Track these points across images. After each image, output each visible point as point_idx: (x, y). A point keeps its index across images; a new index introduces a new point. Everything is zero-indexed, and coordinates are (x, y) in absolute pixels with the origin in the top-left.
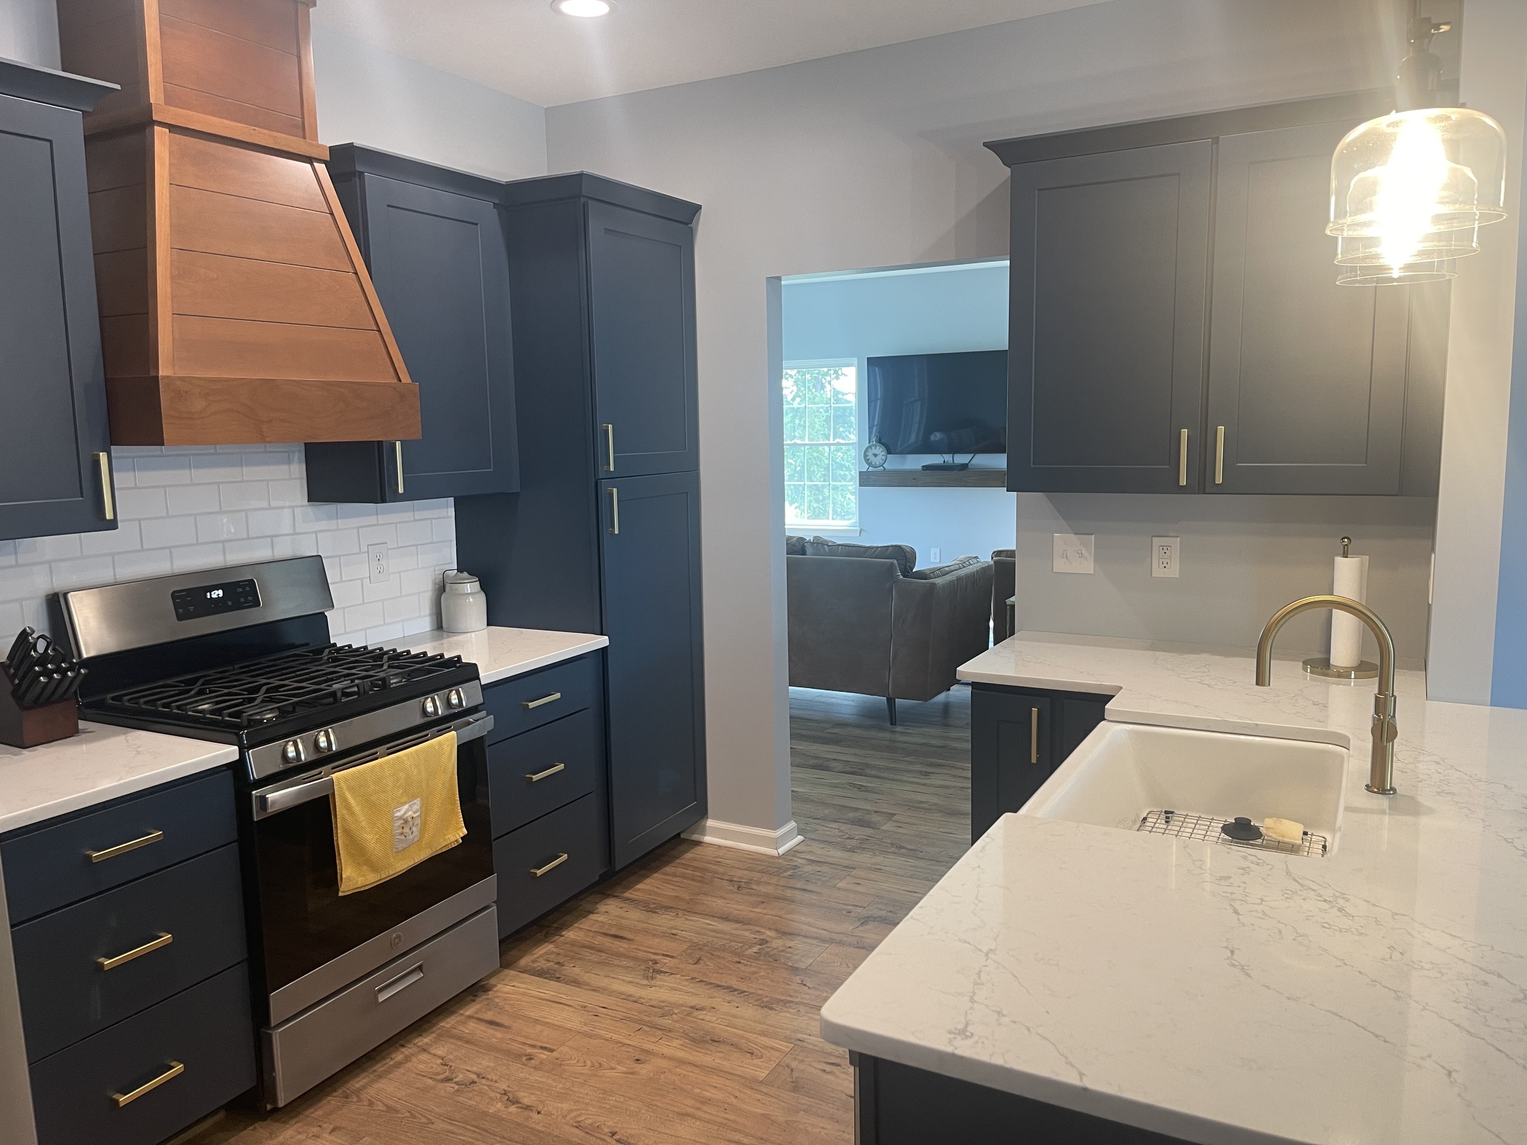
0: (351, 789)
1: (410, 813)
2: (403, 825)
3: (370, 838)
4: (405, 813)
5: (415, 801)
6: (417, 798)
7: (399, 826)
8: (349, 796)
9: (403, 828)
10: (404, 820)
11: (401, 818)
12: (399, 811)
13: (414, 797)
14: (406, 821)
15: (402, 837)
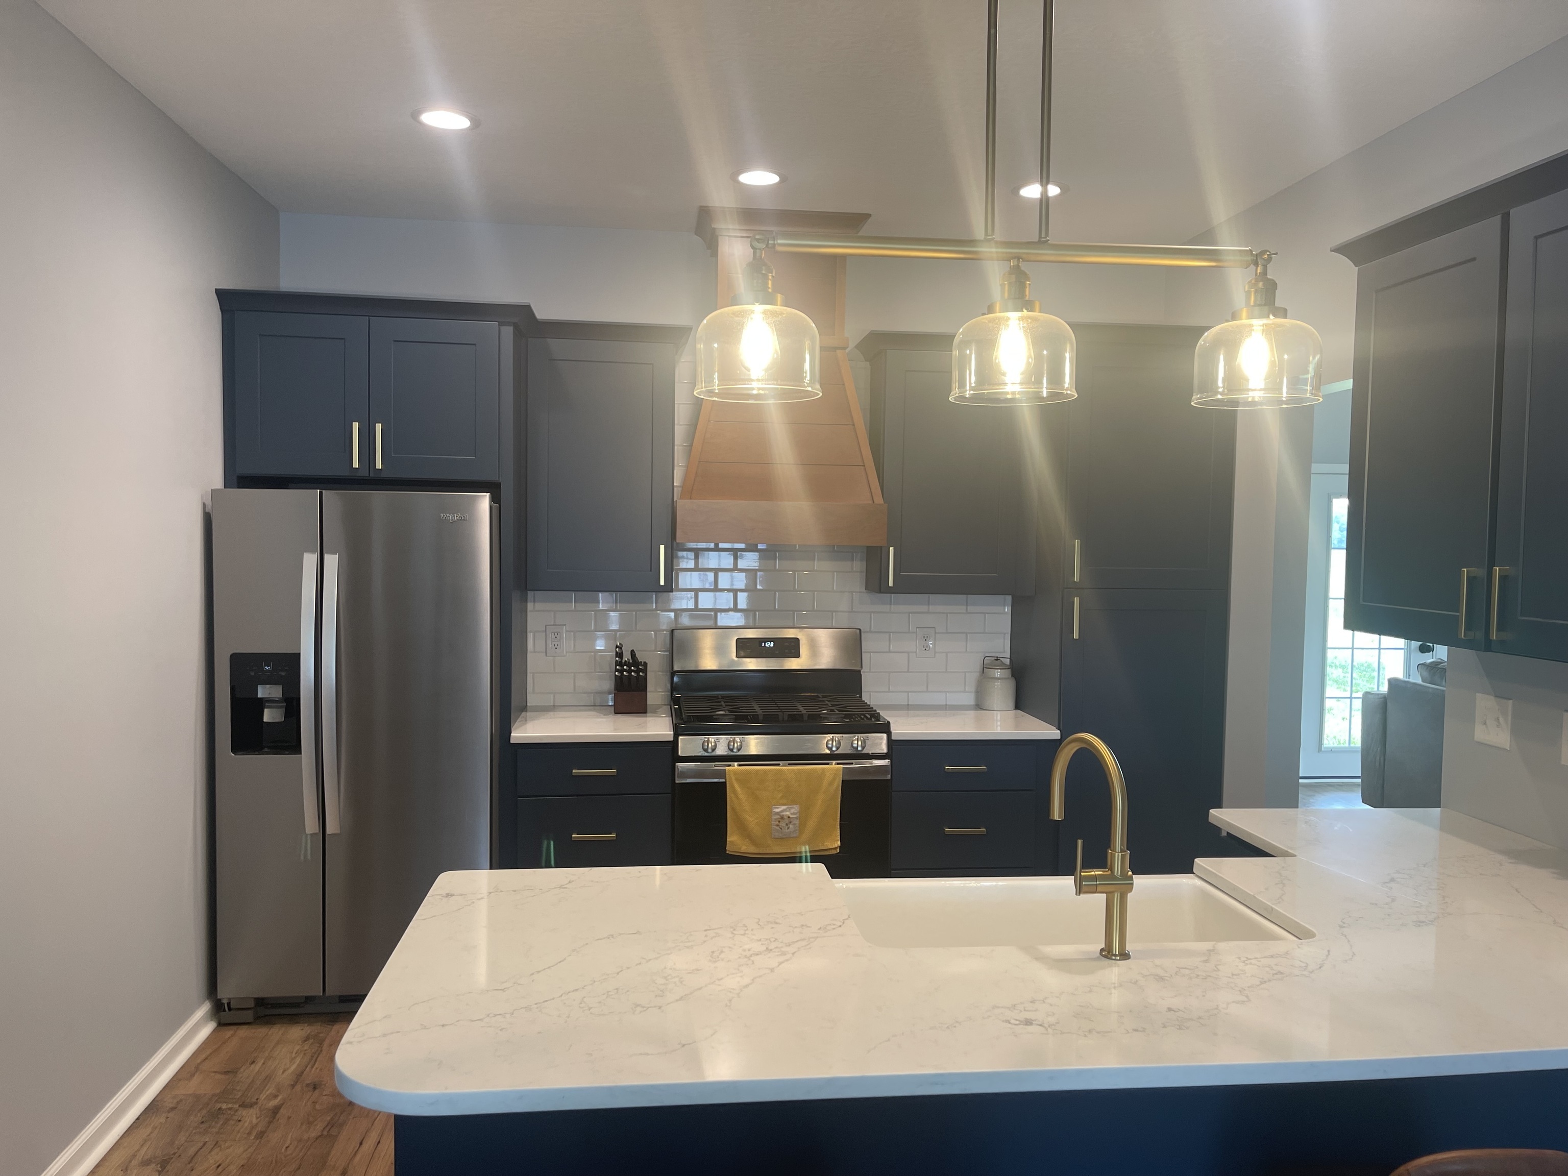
0: (737, 780)
1: (787, 813)
2: (780, 820)
3: (752, 820)
4: (782, 811)
5: (795, 806)
6: (797, 804)
7: (776, 819)
8: (736, 786)
9: (779, 822)
10: (781, 816)
11: (777, 813)
12: (778, 808)
13: (793, 802)
14: (782, 818)
15: (778, 828)
